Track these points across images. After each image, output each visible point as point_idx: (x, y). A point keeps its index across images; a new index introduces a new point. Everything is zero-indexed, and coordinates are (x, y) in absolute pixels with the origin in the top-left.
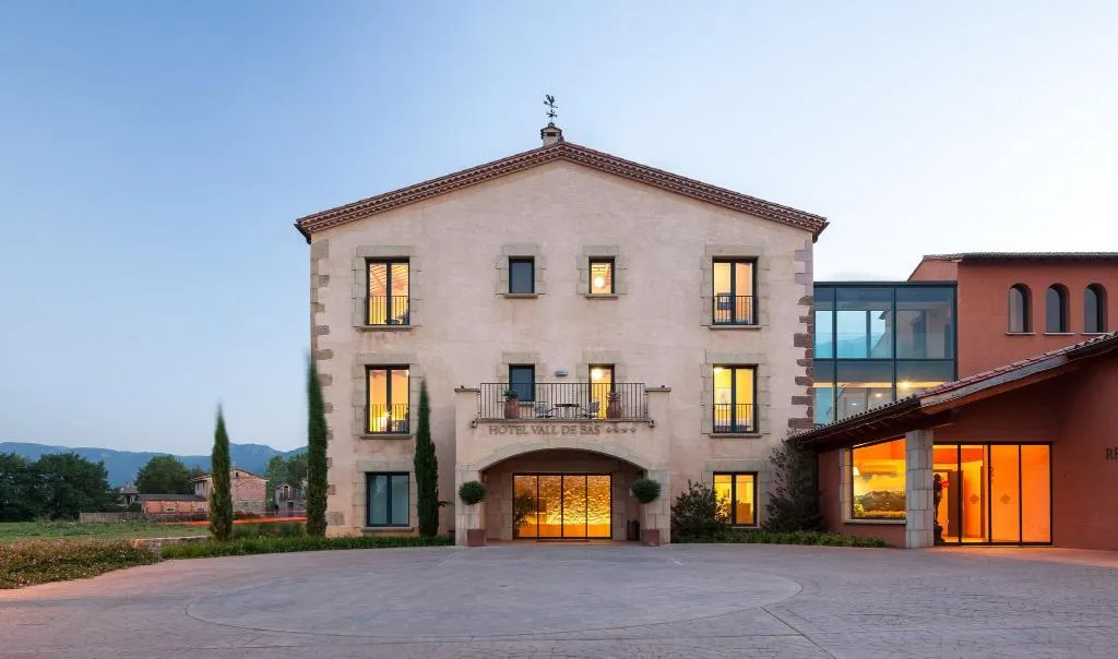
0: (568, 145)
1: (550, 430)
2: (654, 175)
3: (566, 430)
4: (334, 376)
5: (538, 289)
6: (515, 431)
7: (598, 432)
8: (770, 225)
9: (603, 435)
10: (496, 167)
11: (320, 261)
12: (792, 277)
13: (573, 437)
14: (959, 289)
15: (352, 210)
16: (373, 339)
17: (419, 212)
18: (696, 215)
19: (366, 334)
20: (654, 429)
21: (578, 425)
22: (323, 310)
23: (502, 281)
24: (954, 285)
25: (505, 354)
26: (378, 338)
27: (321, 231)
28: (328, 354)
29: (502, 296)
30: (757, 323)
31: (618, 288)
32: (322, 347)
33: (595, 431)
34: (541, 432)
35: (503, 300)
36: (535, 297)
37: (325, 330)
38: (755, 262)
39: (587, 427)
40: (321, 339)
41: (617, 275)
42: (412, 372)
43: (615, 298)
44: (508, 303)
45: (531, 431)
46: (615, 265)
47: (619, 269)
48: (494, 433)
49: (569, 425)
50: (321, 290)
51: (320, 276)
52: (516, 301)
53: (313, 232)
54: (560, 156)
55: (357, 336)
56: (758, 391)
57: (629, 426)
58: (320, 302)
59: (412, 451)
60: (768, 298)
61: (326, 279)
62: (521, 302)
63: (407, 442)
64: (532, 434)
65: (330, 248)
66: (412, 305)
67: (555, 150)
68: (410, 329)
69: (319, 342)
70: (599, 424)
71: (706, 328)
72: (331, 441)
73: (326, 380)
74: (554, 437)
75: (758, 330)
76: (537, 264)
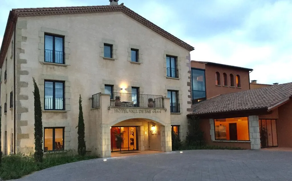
0: (125, 7)
1: (135, 111)
2: (150, 24)
3: (140, 112)
4: (29, 83)
5: (114, 57)
6: (123, 111)
8: (180, 47)
9: (152, 114)
10: (100, 8)
11: (22, 30)
12: (186, 64)
13: (143, 114)
14: (206, 71)
15: (40, 11)
16: (49, 69)
18: (161, 40)
19: (45, 66)
20: (167, 112)
21: (144, 110)
22: (24, 52)
23: (102, 52)
24: (204, 70)
25: (104, 80)
26: (51, 68)
27: (23, 16)
28: (26, 73)
29: (102, 58)
30: (178, 77)
31: (140, 61)
32: (23, 69)
33: (149, 112)
34: (132, 112)
35: (103, 60)
36: (114, 60)
37: (25, 62)
38: (175, 58)
39: (147, 110)
40: (23, 65)
41: (140, 56)
42: (66, 84)
43: (139, 64)
44: (105, 61)
45: (129, 111)
46: (138, 52)
47: (140, 54)
48: (116, 112)
49: (141, 110)
50: (23, 43)
51: (22, 37)
52: (107, 61)
53: (19, 16)
54: (121, 10)
55: (41, 66)
56: (179, 99)
57: (159, 110)
58: (22, 48)
59: (66, 118)
60: (180, 70)
61: (25, 38)
62: (109, 61)
63: (65, 114)
64: (129, 113)
65: (28, 25)
66: (66, 56)
67: (120, 7)
68: (65, 66)
69: (21, 66)
70: (150, 110)
71: (165, 78)
72: (27, 113)
73: (25, 84)
74: (136, 114)
75: (179, 79)
76: (114, 48)
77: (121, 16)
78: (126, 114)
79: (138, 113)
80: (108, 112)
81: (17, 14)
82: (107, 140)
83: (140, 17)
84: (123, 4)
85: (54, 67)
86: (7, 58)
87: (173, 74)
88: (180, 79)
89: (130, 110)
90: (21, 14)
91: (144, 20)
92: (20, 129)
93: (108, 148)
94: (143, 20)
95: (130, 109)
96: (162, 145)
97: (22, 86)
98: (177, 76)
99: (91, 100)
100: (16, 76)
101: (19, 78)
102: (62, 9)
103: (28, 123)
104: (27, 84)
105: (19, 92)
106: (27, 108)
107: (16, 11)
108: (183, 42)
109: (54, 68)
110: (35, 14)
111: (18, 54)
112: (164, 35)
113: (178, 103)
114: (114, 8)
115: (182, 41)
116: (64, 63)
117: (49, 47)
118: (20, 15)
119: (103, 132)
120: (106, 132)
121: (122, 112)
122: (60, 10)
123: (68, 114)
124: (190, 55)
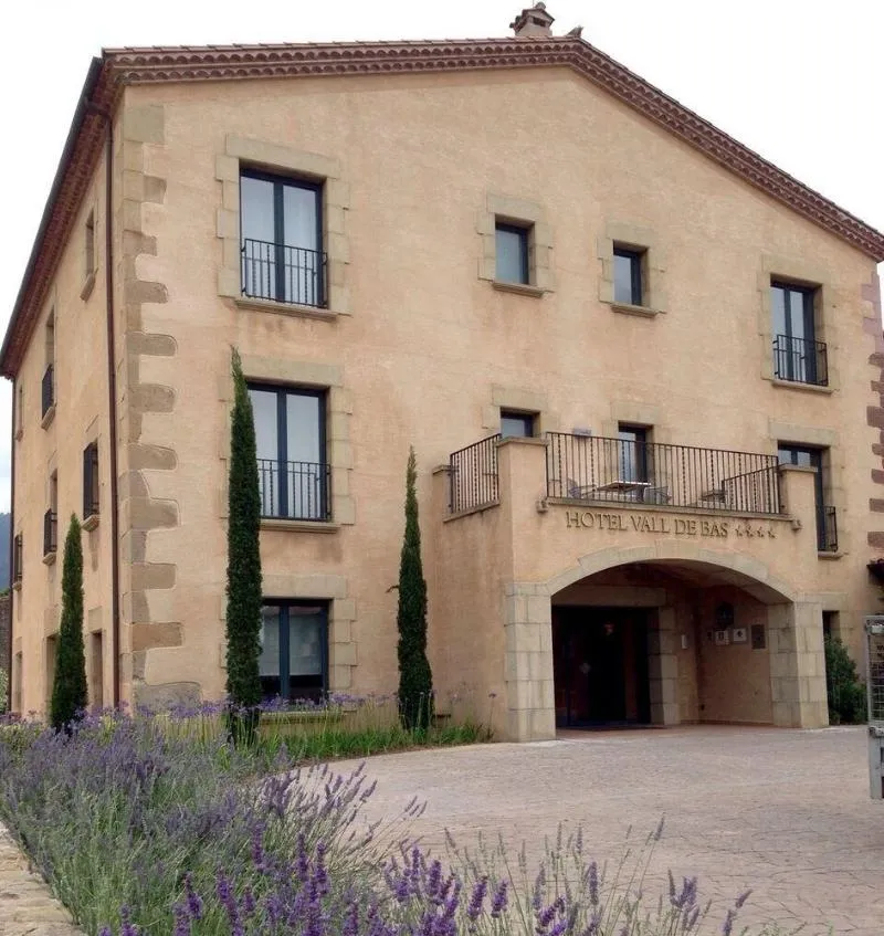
1: (658, 527)
3: (680, 530)
4: (177, 392)
5: (541, 280)
6: (605, 524)
7: (724, 535)
9: (732, 539)
11: (145, 146)
12: (860, 322)
13: (692, 540)
16: (261, 330)
17: (343, 96)
19: (245, 316)
20: (800, 535)
21: (698, 520)
22: (153, 250)
25: (495, 388)
26: (269, 327)
27: (148, 85)
28: (164, 345)
29: (486, 283)
30: (825, 382)
31: (655, 301)
32: (149, 328)
33: (720, 531)
34: (645, 529)
35: (490, 292)
36: (537, 295)
37: (158, 293)
38: (810, 291)
39: (711, 524)
40: (150, 310)
41: (653, 279)
42: (337, 401)
43: (651, 316)
44: (500, 301)
45: (631, 526)
46: (646, 262)
47: (655, 270)
48: (573, 525)
49: (685, 519)
50: (149, 207)
51: (146, 178)
52: (508, 297)
53: (130, 85)
54: (569, 59)
55: (225, 316)
56: (829, 488)
57: (766, 526)
58: (147, 232)
59: (338, 559)
60: (836, 348)
61: (158, 185)
62: (516, 299)
63: (328, 539)
64: (633, 533)
65: (168, 125)
66: (335, 273)
67: (566, 48)
68: (332, 319)
69: (143, 314)
70: (726, 521)
71: (768, 384)
72: (172, 529)
73: (161, 398)
74: (661, 539)
75: (828, 394)
76: (540, 237)
77: (568, 90)
78: (617, 540)
79: (672, 537)
80: (540, 522)
81: (124, 71)
82: (535, 657)
83: (656, 96)
84: (578, 32)
85: (282, 321)
86: (52, 315)
87: (801, 370)
88: (835, 395)
89: (637, 520)
90: (140, 74)
91: (672, 107)
92: (140, 604)
93: (541, 696)
94: (666, 106)
95: (634, 514)
96: (775, 697)
97: (149, 407)
98: (820, 377)
99: (445, 479)
100: (118, 360)
101: (133, 370)
102: (316, 52)
103: (179, 575)
104: (171, 396)
105: (135, 433)
106: (171, 507)
107: (119, 58)
108: (847, 214)
109: (280, 324)
110: (200, 74)
111: (126, 256)
112: (761, 181)
113: (827, 503)
114: (538, 49)
115: (840, 210)
116: (323, 302)
117: (261, 227)
118: (138, 78)
119: (519, 616)
120: (532, 618)
121: (601, 528)
122: (307, 58)
123: (346, 540)
124: (875, 278)
